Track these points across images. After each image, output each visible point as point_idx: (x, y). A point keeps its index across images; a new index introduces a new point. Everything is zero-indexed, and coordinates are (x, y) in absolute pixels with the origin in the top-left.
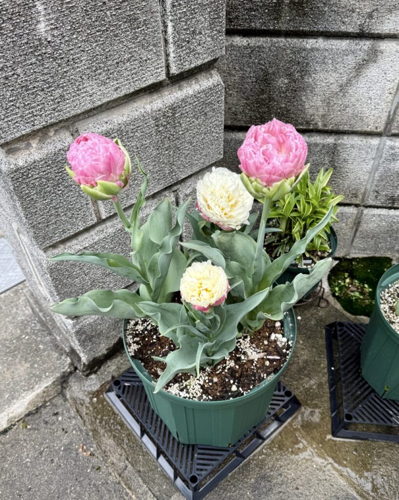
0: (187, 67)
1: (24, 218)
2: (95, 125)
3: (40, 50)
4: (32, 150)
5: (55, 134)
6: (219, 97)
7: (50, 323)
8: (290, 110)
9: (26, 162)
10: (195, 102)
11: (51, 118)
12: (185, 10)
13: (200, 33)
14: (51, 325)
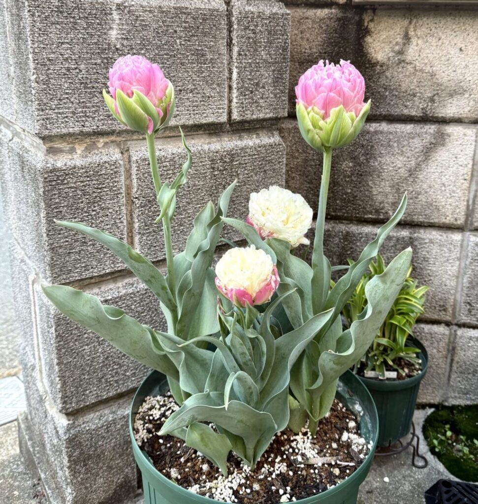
0: (249, 116)
1: (45, 235)
3: (107, 54)
4: (75, 156)
5: (104, 146)
6: (279, 158)
7: (38, 455)
8: (356, 196)
10: (255, 155)
11: (103, 125)
12: (250, 61)
13: (263, 87)
14: (39, 458)
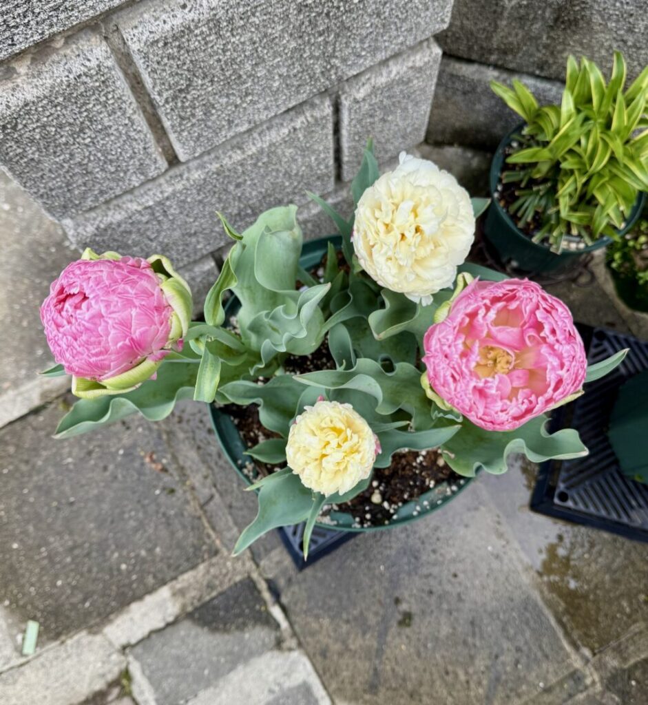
2: (157, 14)
4: (19, 81)
5: (66, 43)
9: (8, 107)
